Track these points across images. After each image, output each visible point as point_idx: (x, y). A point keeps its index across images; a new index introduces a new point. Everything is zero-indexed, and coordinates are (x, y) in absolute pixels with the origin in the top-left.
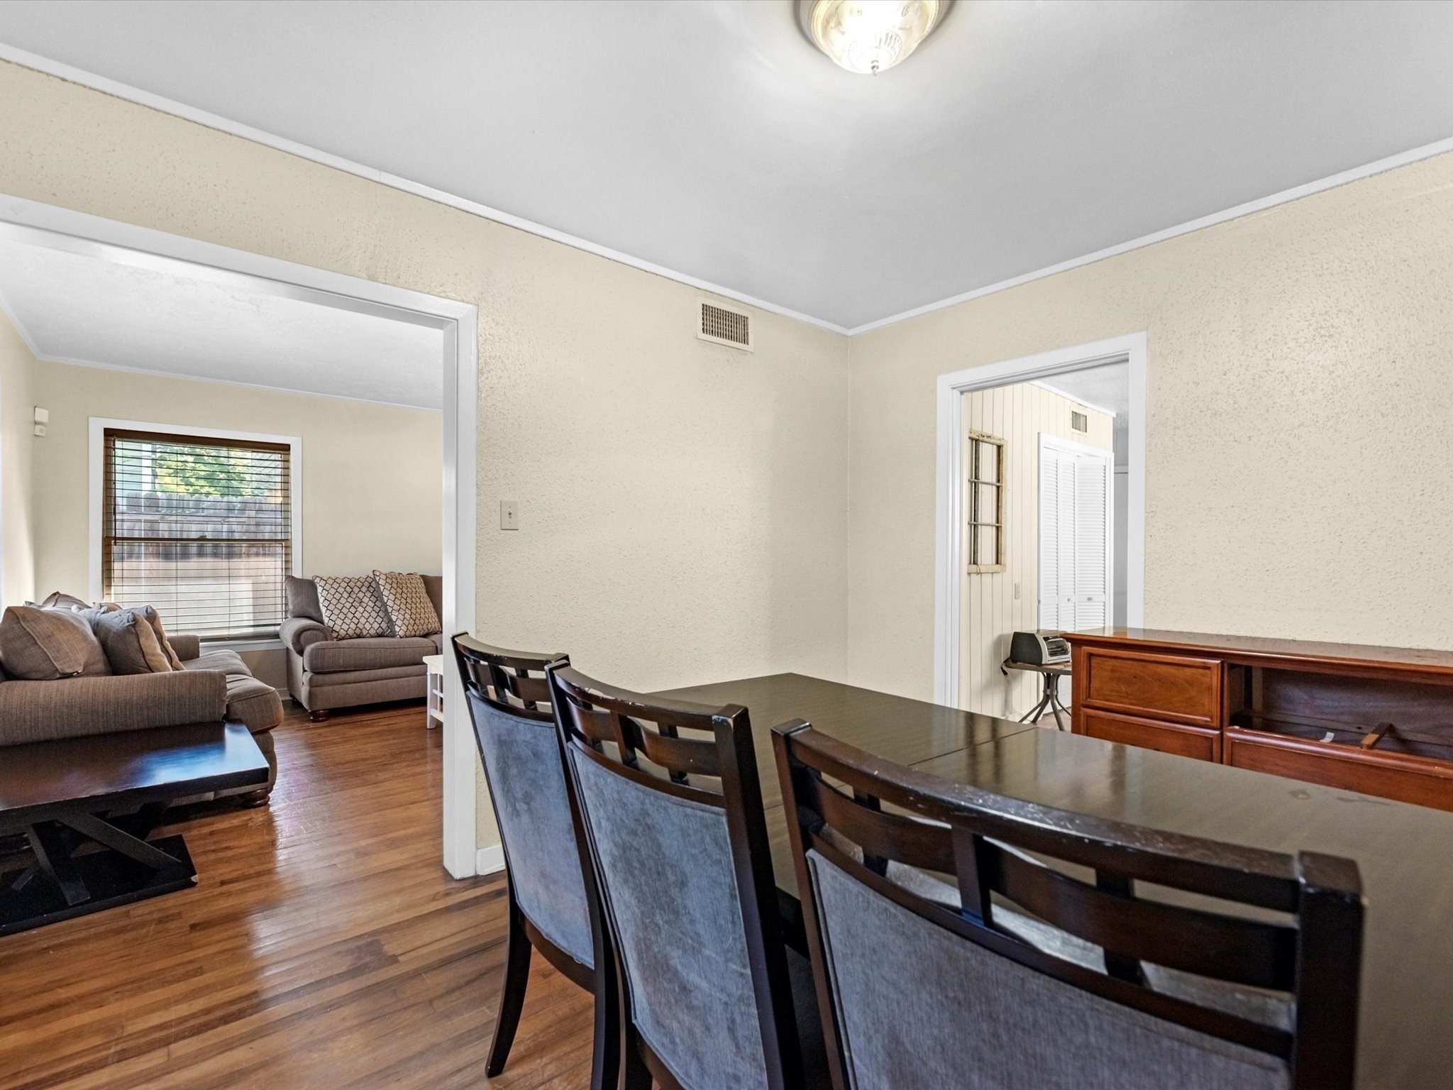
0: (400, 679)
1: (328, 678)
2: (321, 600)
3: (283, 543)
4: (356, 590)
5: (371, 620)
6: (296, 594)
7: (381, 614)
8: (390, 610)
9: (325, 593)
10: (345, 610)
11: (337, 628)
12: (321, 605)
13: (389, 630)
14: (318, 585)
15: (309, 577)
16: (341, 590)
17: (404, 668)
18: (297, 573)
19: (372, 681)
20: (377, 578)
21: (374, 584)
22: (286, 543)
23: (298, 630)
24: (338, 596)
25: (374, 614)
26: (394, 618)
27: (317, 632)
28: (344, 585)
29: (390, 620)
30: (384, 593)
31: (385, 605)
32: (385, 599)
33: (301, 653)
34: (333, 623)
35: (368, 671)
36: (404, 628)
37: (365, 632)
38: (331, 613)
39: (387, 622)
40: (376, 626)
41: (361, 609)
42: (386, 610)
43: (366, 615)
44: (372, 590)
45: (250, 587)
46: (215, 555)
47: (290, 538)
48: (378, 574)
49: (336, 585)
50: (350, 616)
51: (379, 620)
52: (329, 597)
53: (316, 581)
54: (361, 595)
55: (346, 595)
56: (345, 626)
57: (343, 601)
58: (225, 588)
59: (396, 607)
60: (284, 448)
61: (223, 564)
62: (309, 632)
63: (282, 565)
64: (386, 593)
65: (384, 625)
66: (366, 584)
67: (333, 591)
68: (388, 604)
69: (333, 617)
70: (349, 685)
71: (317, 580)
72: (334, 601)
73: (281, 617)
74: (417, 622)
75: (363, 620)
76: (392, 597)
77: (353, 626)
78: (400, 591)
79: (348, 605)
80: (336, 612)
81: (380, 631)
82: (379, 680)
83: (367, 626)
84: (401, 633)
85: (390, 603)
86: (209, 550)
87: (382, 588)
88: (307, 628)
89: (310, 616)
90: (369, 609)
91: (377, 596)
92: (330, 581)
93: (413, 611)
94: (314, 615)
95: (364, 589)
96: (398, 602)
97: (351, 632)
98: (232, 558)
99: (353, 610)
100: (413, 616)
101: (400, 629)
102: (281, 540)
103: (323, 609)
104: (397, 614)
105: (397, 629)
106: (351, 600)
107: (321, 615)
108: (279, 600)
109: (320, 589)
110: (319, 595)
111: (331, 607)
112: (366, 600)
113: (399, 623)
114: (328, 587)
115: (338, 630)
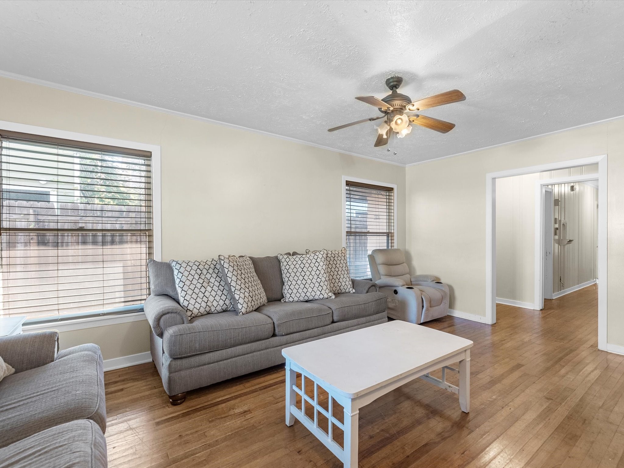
0: (246, 356)
1: (185, 362)
2: (177, 281)
3: (147, 233)
4: (205, 272)
5: (217, 298)
6: (157, 276)
7: (225, 292)
8: (233, 289)
9: (180, 275)
10: (197, 291)
11: (191, 307)
12: (177, 286)
13: (232, 306)
14: (174, 268)
15: (167, 260)
16: (193, 272)
17: (249, 345)
18: (157, 257)
19: (224, 360)
20: (222, 262)
21: (218, 266)
22: (148, 233)
23: (159, 314)
24: (190, 278)
25: (220, 293)
26: (237, 297)
27: (175, 315)
28: (195, 267)
29: (233, 298)
30: (228, 275)
31: (229, 285)
32: (229, 280)
33: (161, 335)
34: (188, 303)
35: (220, 352)
36: (245, 305)
37: (213, 309)
38: (185, 293)
39: (230, 299)
40: (221, 303)
41: (209, 289)
42: (230, 289)
43: (213, 293)
44: (216, 271)
45: (121, 270)
46: (95, 243)
47: (152, 229)
48: (223, 258)
49: (188, 268)
50: (201, 295)
51: (224, 297)
52: (184, 279)
53: (172, 265)
54: (208, 276)
55: (197, 277)
56: (197, 306)
57: (195, 282)
58: (100, 271)
59: (238, 287)
60: (147, 155)
61: (98, 250)
62: (167, 316)
63: (146, 251)
64: (230, 275)
65: (227, 302)
66: (212, 266)
67: (186, 273)
68: (231, 284)
69: (188, 297)
70: (204, 367)
71: (174, 264)
72: (188, 283)
73: (146, 294)
74: (254, 298)
75: (211, 299)
76: (234, 278)
77: (204, 305)
78: (239, 272)
79: (199, 286)
80: (190, 292)
81: (224, 307)
82: (229, 359)
83: (215, 304)
84: (243, 310)
85: (233, 284)
86: (90, 239)
87: (226, 270)
88: (166, 311)
89: (168, 294)
90: (215, 288)
91: (221, 275)
92: (184, 265)
93: (250, 289)
94: (171, 293)
95: (211, 271)
96: (239, 282)
97: (202, 310)
98: (105, 245)
99: (203, 290)
100: (251, 294)
101: (242, 307)
102: (145, 230)
103: (179, 290)
104: (238, 293)
105: (240, 306)
106: (201, 281)
107: (177, 294)
108: (144, 280)
109: (176, 272)
110: (176, 277)
111: (186, 288)
112: (212, 280)
113: (241, 301)
114: (182, 270)
115: (191, 310)
